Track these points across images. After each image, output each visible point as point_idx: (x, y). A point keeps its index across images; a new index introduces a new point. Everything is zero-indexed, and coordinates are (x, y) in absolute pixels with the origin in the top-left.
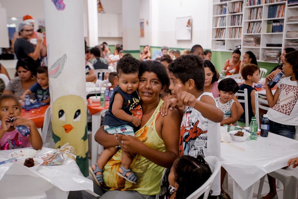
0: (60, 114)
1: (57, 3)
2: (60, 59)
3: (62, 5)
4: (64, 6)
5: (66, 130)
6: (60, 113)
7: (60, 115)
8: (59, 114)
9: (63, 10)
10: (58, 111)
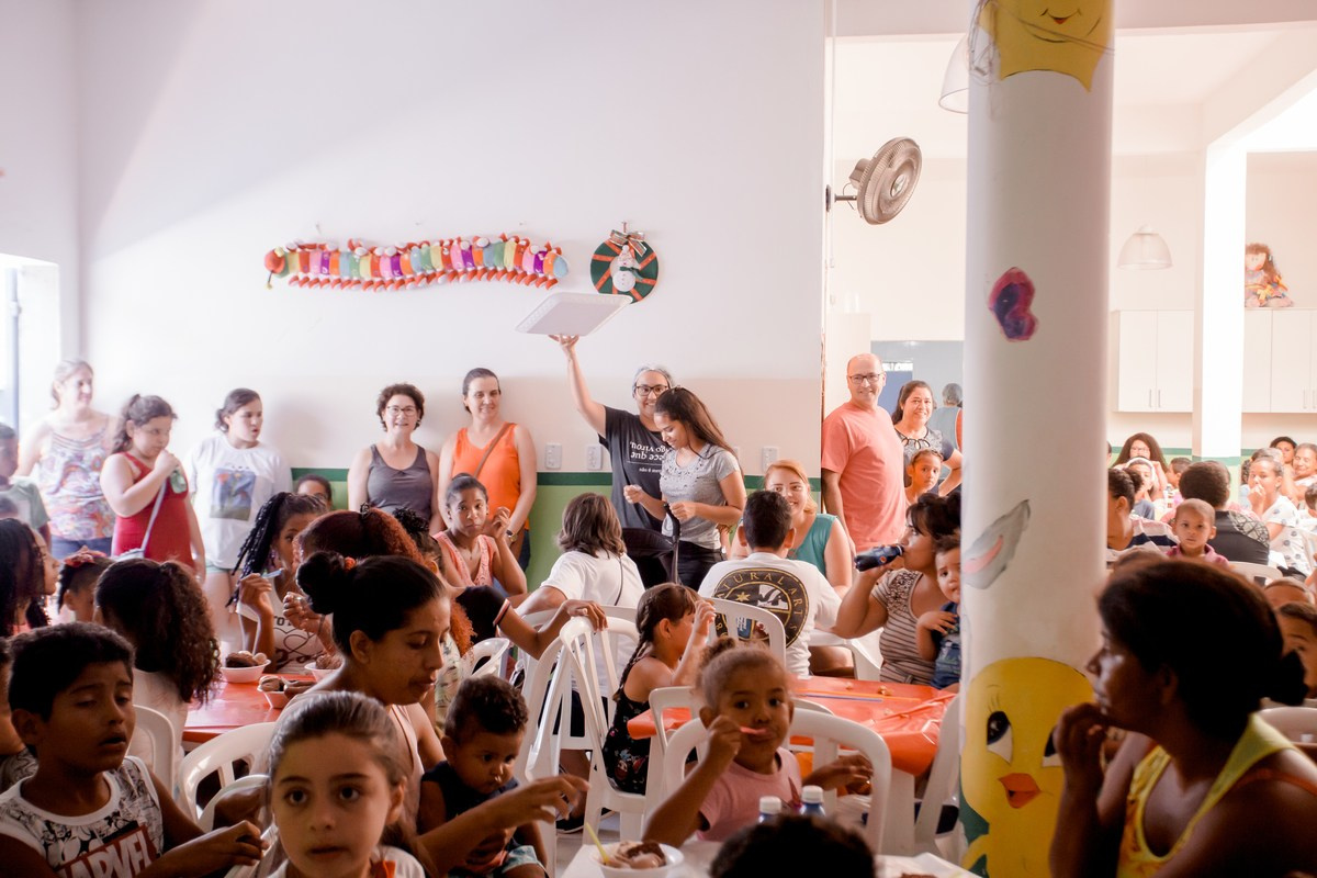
0: (994, 730)
1: (1007, 317)
2: (1004, 517)
3: (1026, 322)
4: (1032, 324)
5: (1011, 794)
6: (993, 726)
7: (992, 734)
8: (989, 729)
9: (1027, 339)
10: (987, 714)
